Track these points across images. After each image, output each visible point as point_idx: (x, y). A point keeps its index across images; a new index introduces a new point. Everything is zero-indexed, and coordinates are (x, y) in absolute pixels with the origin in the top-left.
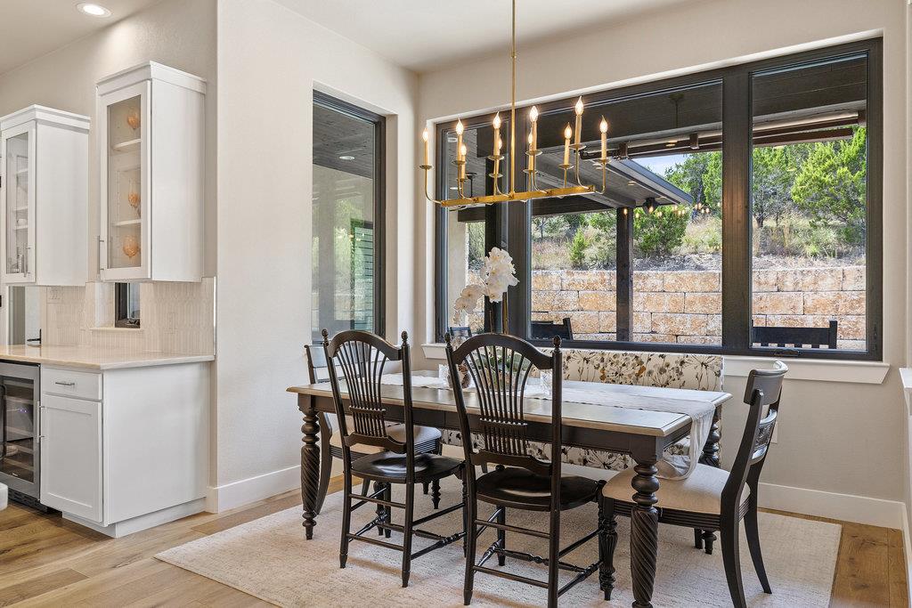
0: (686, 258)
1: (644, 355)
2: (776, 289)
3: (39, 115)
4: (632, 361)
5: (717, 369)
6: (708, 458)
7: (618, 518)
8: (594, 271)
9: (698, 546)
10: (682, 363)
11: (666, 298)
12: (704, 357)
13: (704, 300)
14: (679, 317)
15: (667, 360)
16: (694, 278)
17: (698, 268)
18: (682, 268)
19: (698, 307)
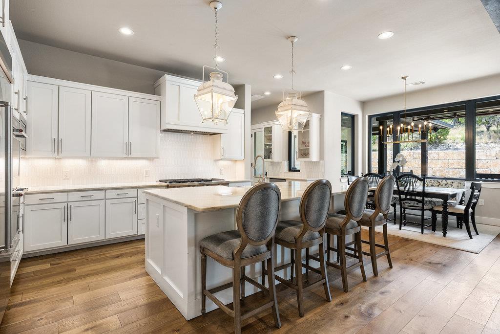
0: (449, 145)
1: (440, 181)
2: (496, 158)
3: (275, 123)
4: (436, 182)
5: (464, 184)
6: (461, 203)
7: (437, 214)
8: (406, 151)
9: (458, 227)
10: (452, 183)
11: (440, 162)
12: (460, 181)
13: (459, 163)
14: (446, 170)
15: (448, 182)
16: (453, 153)
17: (456, 149)
18: (448, 149)
19: (456, 166)
